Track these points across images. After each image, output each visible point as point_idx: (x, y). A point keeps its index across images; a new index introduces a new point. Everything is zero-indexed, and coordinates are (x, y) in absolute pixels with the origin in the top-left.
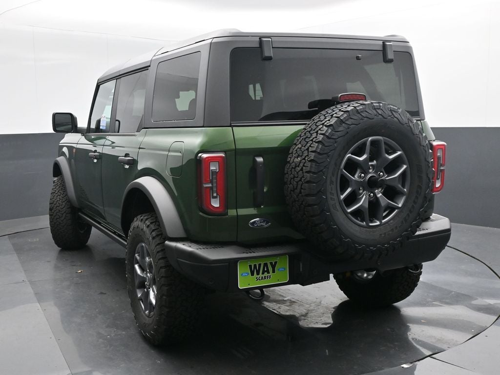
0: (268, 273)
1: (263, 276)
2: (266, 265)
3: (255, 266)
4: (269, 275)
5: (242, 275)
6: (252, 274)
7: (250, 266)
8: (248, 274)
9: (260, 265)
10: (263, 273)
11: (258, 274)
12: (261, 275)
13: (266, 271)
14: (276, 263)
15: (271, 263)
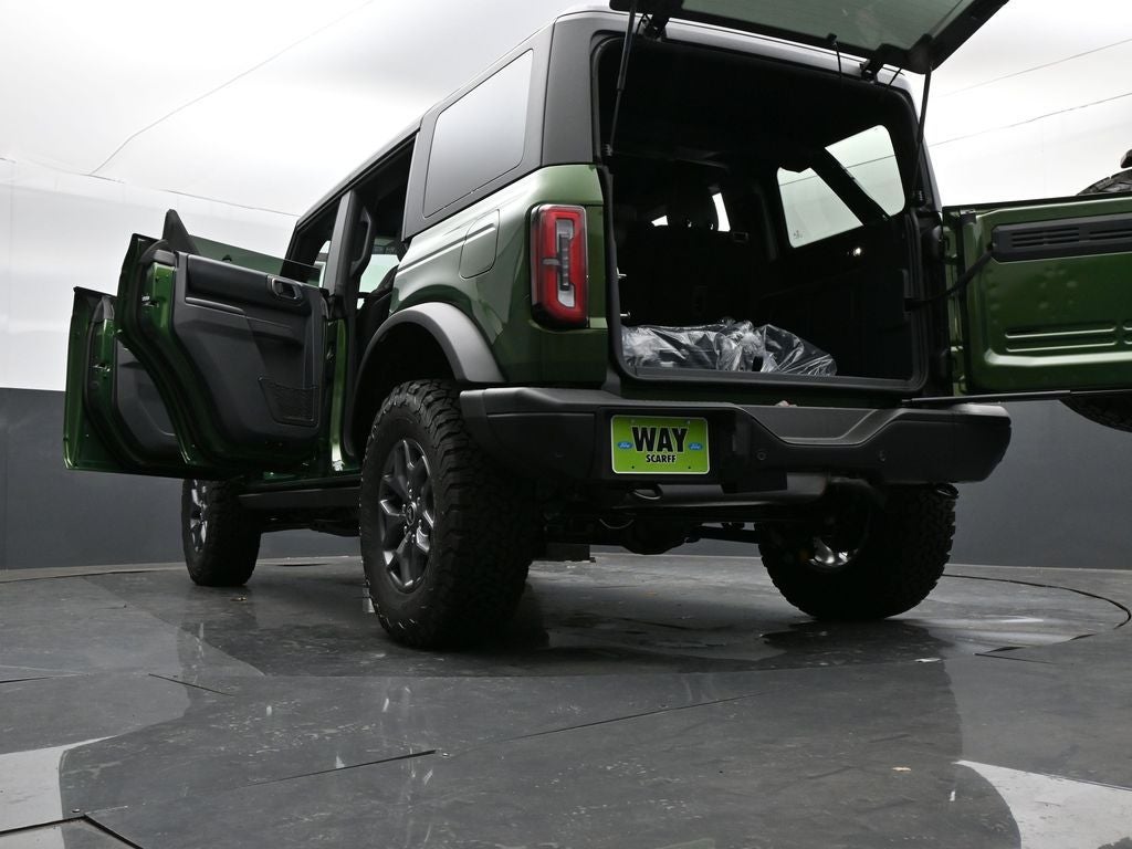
0: (670, 449)
1: (660, 454)
2: (664, 432)
3: (644, 431)
4: (671, 454)
5: (619, 445)
6: (640, 448)
7: (635, 430)
8: (631, 446)
9: (653, 431)
10: (660, 449)
11: (650, 448)
12: (655, 452)
13: (664, 446)
14: (684, 431)
15: (675, 431)
